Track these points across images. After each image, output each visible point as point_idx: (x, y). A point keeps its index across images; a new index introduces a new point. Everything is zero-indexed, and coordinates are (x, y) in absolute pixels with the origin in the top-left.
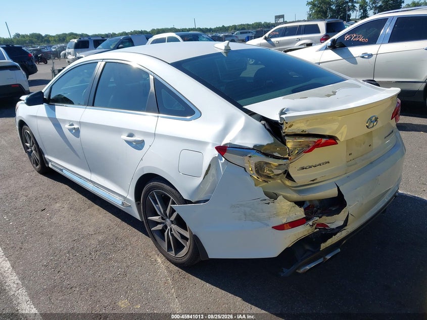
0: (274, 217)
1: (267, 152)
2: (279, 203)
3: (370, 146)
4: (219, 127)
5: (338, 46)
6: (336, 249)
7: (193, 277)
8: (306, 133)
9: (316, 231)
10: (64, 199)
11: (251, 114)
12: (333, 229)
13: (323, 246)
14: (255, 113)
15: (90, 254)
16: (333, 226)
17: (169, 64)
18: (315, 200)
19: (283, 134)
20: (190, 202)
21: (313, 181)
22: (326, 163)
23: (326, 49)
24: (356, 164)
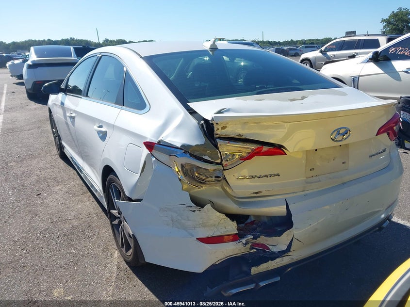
0: (200, 227)
1: (196, 153)
2: (205, 212)
3: (343, 163)
4: (159, 122)
5: (382, 59)
6: (276, 277)
7: (136, 278)
8: (243, 137)
9: (252, 251)
10: (67, 182)
11: (192, 112)
12: (274, 253)
13: (255, 270)
14: (195, 112)
15: (59, 237)
16: (275, 250)
17: (141, 57)
18: (264, 216)
19: (215, 136)
20: (130, 199)
21: (256, 193)
22: (275, 175)
23: (368, 61)
24: (320, 181)
